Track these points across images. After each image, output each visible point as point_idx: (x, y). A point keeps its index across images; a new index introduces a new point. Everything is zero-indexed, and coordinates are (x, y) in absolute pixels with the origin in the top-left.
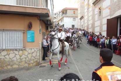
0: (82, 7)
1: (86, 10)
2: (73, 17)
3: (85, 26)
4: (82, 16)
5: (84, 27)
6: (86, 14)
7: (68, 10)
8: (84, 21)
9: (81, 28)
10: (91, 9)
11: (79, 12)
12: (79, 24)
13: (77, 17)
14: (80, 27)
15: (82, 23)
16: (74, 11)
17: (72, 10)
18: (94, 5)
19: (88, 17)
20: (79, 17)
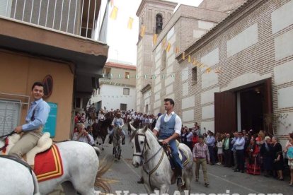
0: (148, 64)
1: (158, 72)
2: (123, 85)
3: (155, 107)
4: (148, 85)
5: (153, 111)
6: (158, 80)
7: (113, 70)
8: (152, 97)
9: (144, 112)
10: (170, 70)
11: (139, 74)
12: (139, 102)
13: (134, 86)
14: (141, 109)
15: (147, 101)
16: (128, 71)
17: (122, 70)
18: (180, 62)
19: (164, 87)
20: (140, 87)
